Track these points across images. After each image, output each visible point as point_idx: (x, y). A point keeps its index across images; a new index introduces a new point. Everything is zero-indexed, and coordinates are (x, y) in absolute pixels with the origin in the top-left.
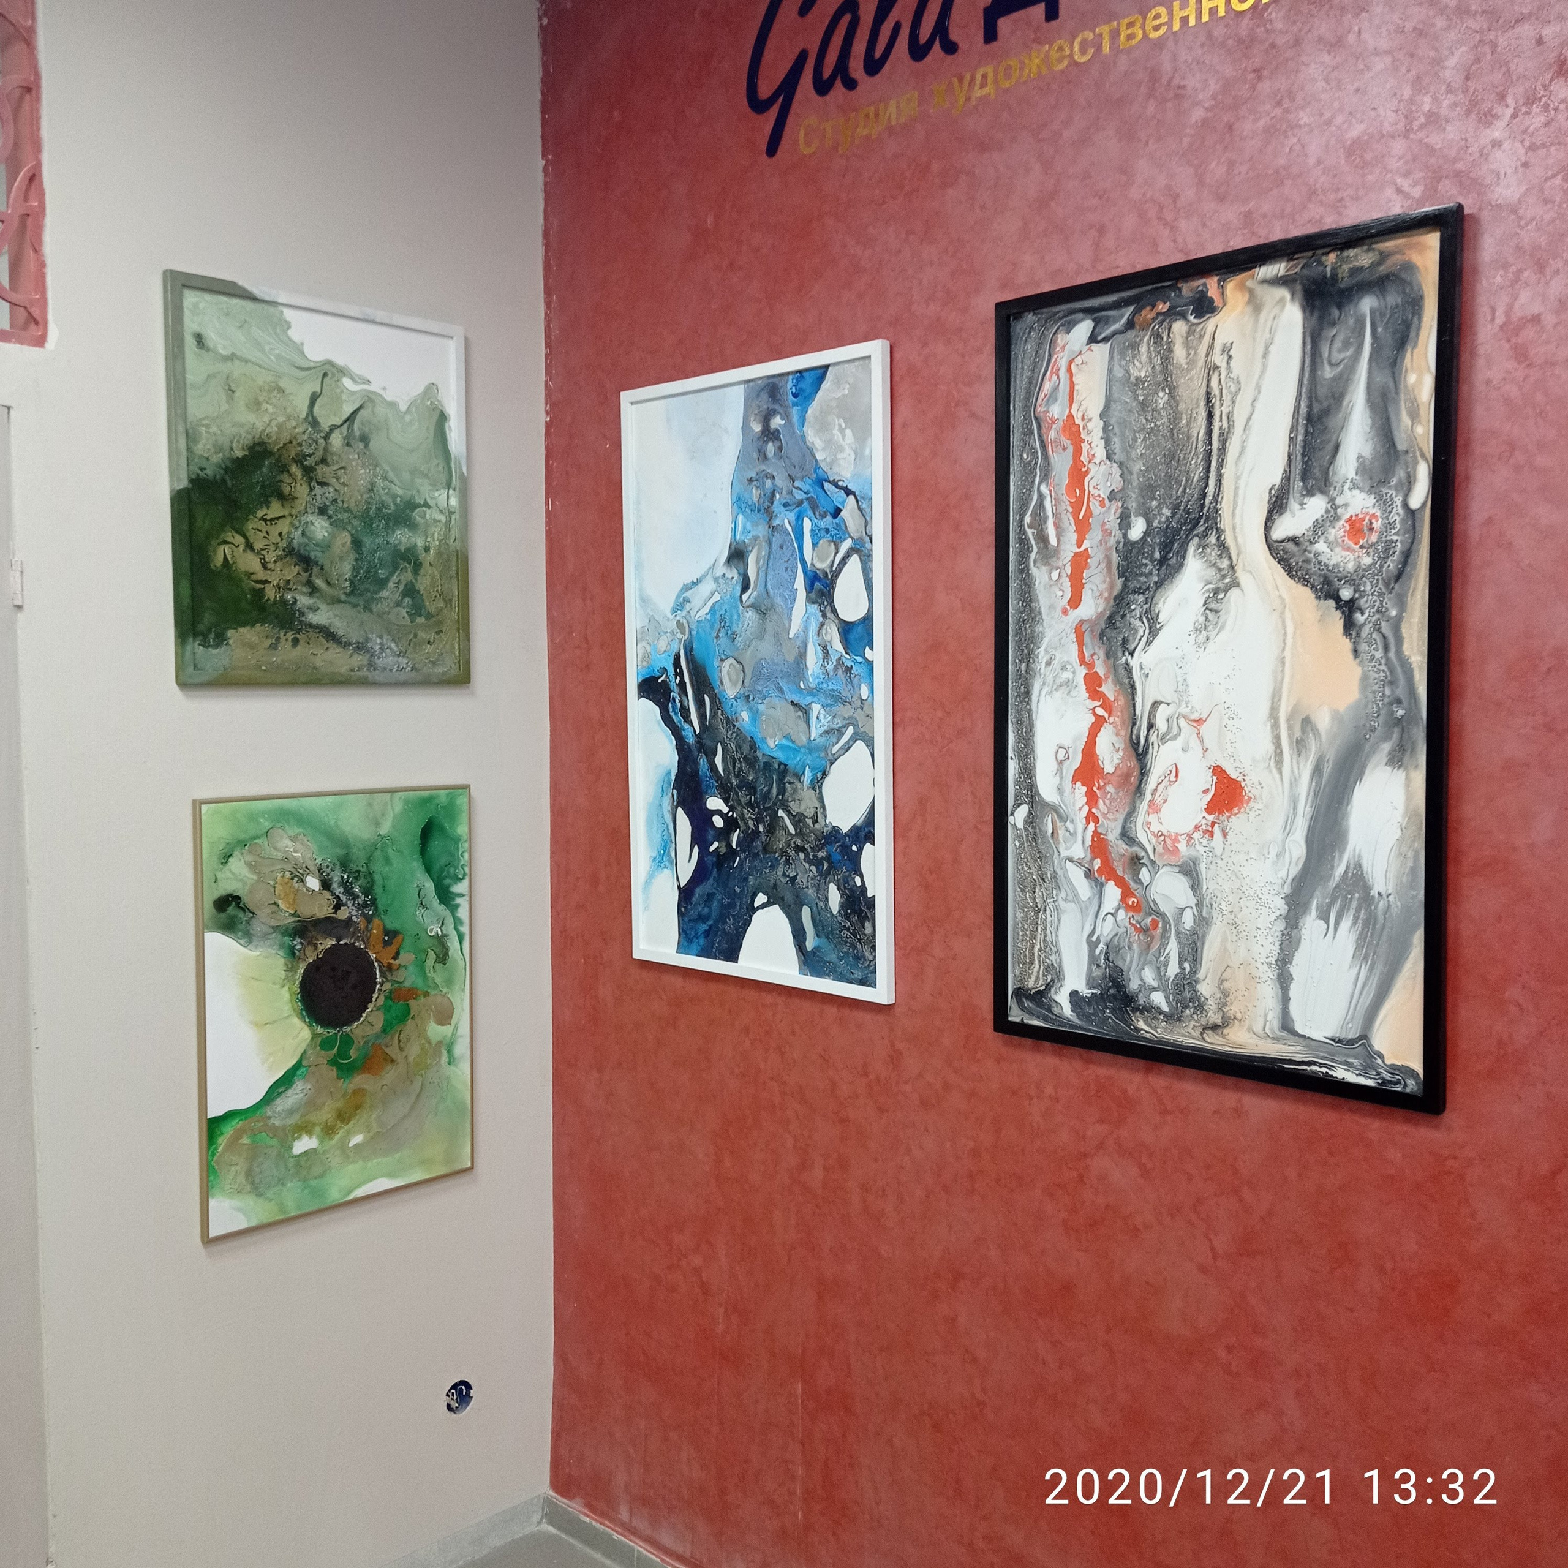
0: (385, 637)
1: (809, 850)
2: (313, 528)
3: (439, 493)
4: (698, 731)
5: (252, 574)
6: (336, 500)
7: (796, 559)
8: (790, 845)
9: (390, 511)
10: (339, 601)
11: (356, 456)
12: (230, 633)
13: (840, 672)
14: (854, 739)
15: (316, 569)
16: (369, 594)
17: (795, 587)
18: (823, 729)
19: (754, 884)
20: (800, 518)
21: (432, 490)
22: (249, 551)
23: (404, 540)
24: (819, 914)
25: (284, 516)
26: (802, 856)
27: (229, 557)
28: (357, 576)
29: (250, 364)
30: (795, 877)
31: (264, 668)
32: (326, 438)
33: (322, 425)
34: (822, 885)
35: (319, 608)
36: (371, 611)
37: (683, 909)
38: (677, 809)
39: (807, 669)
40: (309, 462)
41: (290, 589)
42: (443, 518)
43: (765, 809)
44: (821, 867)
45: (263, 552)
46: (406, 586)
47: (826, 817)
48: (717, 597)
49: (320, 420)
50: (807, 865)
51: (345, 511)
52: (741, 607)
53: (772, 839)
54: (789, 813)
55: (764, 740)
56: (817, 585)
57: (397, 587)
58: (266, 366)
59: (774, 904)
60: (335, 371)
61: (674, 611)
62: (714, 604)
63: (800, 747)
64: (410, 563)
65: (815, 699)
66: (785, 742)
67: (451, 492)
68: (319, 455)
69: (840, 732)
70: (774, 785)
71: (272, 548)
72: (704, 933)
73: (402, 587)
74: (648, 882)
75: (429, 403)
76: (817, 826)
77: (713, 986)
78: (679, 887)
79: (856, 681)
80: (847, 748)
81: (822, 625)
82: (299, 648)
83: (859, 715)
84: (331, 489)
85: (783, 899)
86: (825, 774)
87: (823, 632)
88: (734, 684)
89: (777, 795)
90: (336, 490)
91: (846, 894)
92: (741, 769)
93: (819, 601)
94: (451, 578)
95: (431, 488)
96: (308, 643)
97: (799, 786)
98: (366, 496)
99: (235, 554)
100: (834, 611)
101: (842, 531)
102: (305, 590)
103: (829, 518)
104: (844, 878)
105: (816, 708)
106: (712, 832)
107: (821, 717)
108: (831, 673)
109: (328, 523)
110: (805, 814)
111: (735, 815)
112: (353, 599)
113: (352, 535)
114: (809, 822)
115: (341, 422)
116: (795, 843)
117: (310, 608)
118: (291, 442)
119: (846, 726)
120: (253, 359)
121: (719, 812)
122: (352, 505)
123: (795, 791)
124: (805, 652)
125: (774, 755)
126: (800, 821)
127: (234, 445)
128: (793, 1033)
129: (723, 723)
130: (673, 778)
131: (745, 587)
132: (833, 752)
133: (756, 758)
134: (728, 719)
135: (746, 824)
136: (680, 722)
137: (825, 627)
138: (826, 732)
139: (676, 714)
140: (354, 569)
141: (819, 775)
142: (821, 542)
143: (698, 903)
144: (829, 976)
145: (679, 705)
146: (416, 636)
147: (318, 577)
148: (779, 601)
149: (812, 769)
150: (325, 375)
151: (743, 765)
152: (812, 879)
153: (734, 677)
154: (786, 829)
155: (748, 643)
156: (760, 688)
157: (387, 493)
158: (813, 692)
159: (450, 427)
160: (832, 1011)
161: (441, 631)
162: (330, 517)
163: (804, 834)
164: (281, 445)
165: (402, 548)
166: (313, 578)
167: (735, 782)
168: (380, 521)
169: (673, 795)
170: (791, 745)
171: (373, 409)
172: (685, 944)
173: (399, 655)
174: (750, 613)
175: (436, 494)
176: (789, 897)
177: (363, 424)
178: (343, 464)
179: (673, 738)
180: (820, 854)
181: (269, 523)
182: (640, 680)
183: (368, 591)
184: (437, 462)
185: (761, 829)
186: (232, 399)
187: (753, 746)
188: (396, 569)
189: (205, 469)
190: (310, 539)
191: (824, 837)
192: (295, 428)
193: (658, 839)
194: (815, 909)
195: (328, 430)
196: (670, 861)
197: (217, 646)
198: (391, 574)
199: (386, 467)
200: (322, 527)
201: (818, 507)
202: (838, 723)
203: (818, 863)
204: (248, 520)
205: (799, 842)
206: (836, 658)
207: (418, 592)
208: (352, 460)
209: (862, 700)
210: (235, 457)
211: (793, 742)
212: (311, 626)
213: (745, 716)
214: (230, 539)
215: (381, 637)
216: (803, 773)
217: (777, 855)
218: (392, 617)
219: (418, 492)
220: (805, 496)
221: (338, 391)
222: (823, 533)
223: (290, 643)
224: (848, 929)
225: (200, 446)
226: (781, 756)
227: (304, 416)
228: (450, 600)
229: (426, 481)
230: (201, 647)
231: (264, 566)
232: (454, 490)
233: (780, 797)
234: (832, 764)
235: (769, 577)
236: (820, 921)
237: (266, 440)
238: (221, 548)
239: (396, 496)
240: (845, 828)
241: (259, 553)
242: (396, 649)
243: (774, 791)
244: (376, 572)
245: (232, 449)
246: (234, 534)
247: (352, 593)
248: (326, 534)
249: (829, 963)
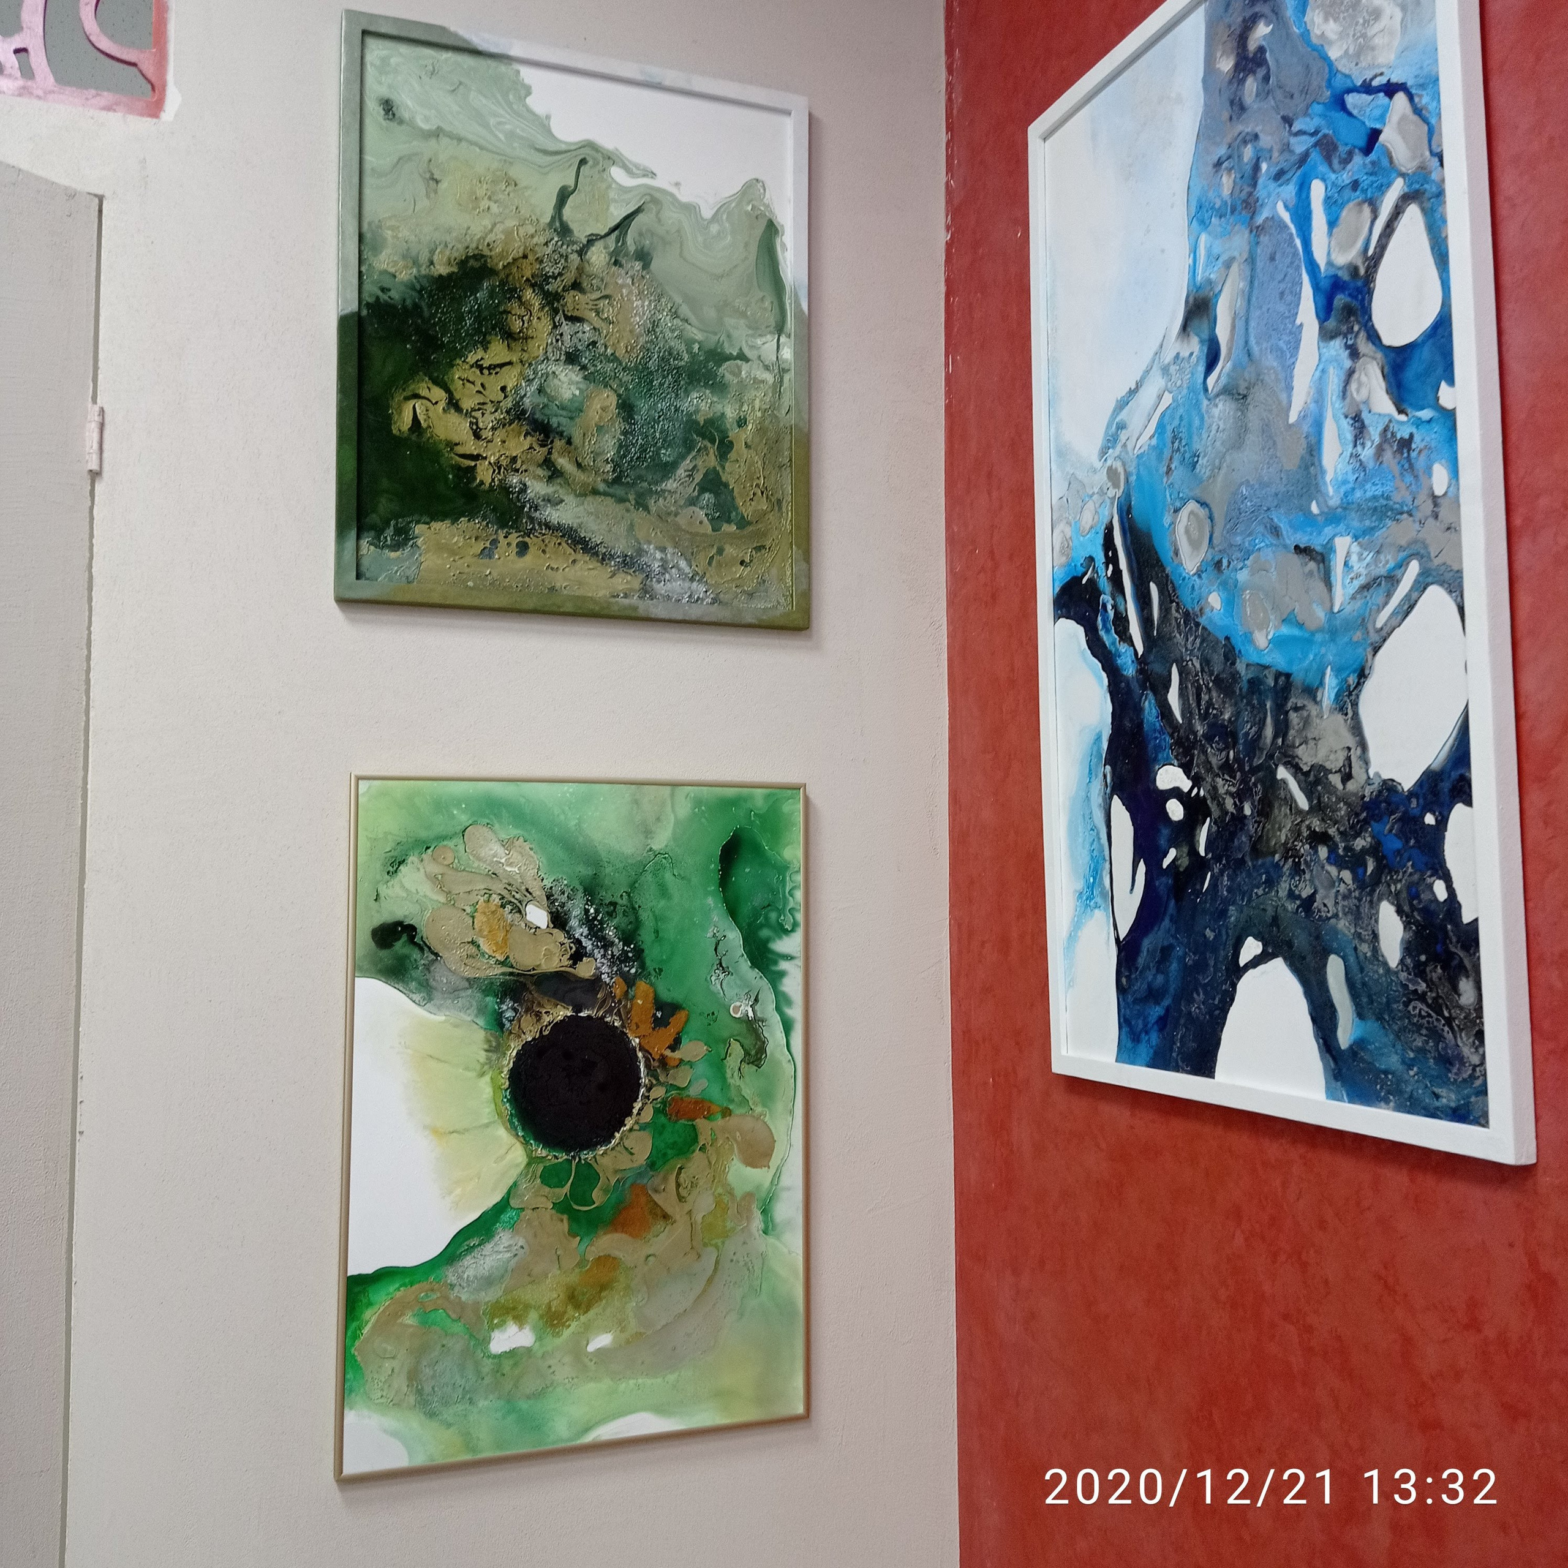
0: (670, 550)
1: (1337, 838)
2: (556, 381)
3: (764, 340)
4: (1140, 650)
5: (456, 444)
6: (594, 343)
7: (1298, 268)
8: (1299, 834)
9: (683, 363)
10: (595, 492)
11: (629, 281)
12: (419, 529)
13: (1388, 455)
14: (1420, 586)
15: (559, 444)
16: (645, 484)
17: (1298, 322)
18: (1357, 584)
19: (1238, 920)
20: (1304, 188)
21: (753, 336)
22: (453, 411)
23: (703, 406)
24: (1362, 970)
25: (510, 363)
26: (1323, 852)
27: (421, 418)
28: (625, 456)
29: (464, 144)
30: (1312, 898)
31: (470, 584)
32: (581, 253)
33: (576, 233)
34: (1365, 909)
35: (562, 501)
36: (646, 509)
37: (1124, 980)
38: (1111, 798)
39: (1323, 472)
40: (553, 286)
41: (517, 471)
42: (769, 378)
43: (1254, 770)
44: (1360, 871)
45: (473, 414)
46: (705, 475)
47: (1367, 763)
48: (1167, 399)
49: (573, 226)
50: (1333, 870)
51: (609, 361)
52: (1205, 402)
53: (1268, 826)
54: (1296, 769)
55: (1249, 638)
56: (1340, 300)
57: (689, 476)
58: (490, 147)
59: (1274, 956)
60: (599, 157)
61: (1103, 452)
62: (1163, 415)
63: (1313, 634)
64: (713, 442)
65: (1342, 527)
66: (1285, 630)
67: (783, 339)
68: (569, 277)
69: (1392, 580)
70: (1269, 720)
71: (490, 408)
72: (1157, 1022)
73: (698, 477)
74: (1072, 938)
75: (750, 208)
76: (1351, 786)
77: (1179, 1126)
78: (1117, 940)
79: (1420, 463)
80: (1408, 607)
81: (1351, 373)
82: (528, 558)
83: (1432, 532)
84: (587, 328)
85: (1290, 944)
86: (1362, 675)
87: (1353, 386)
88: (1195, 545)
89: (1275, 737)
90: (594, 328)
91: (1416, 924)
92: (1210, 704)
93: (1344, 328)
94: (780, 467)
95: (750, 332)
96: (544, 552)
97: (1313, 710)
98: (642, 340)
99: (430, 414)
100: (1374, 337)
101: (1385, 170)
102: (540, 472)
103: (1358, 159)
104: (1410, 886)
105: (1343, 544)
106: (1165, 832)
107: (1354, 558)
108: (1371, 465)
109: (581, 375)
110: (1328, 765)
111: (1202, 793)
112: (619, 491)
113: (619, 396)
114: (1335, 780)
115: (606, 230)
116: (1309, 827)
117: (548, 500)
118: (525, 257)
119: (1402, 565)
120: (470, 137)
121: (1176, 793)
122: (621, 352)
123: (1307, 722)
124: (1319, 442)
125: (1266, 660)
126: (1318, 781)
127: (435, 258)
128: (1322, 1225)
129: (1179, 625)
130: (1105, 745)
131: (1212, 360)
132: (1379, 625)
133: (1235, 676)
134: (1187, 615)
135: (1221, 805)
136: (1114, 643)
137: (1356, 376)
138: (1366, 587)
139: (1108, 631)
140: (621, 446)
141: (1352, 680)
142: (1344, 213)
143: (1147, 967)
144: (1387, 1101)
145: (1111, 613)
146: (720, 551)
147: (561, 454)
148: (1270, 361)
149: (1338, 671)
150: (583, 162)
151: (1214, 694)
152: (1345, 897)
153: (1195, 534)
154: (1290, 801)
155: (1217, 462)
156: (1238, 539)
157: (679, 337)
158: (1333, 517)
159: (783, 245)
160: (1396, 1179)
161: (764, 547)
162: (584, 368)
163: (1327, 806)
164: (510, 260)
165: (701, 420)
166: (555, 456)
167: (1200, 729)
168: (664, 377)
169: (1105, 776)
170: (1296, 632)
171: (658, 213)
172: (1129, 1044)
173: (692, 579)
174: (1220, 405)
175: (759, 342)
176: (1301, 940)
177: (641, 234)
178: (607, 292)
179: (1104, 675)
180: (1360, 843)
181: (486, 372)
182: (1057, 590)
183: (641, 478)
184: (761, 294)
185: (1247, 811)
186: (436, 192)
187: (1230, 654)
188: (690, 449)
189: (389, 290)
190: (551, 399)
191: (1366, 807)
192: (532, 236)
193: (1084, 858)
194: (1352, 959)
195: (585, 241)
196: (1103, 894)
197: (396, 547)
198: (683, 457)
199: (678, 300)
200: (571, 383)
201: (1335, 148)
202: (1388, 560)
203: (1354, 861)
204: (452, 366)
205: (1317, 825)
206: (1380, 428)
207: (726, 485)
208: (622, 286)
209: (1435, 499)
210: (436, 274)
211: (1301, 626)
212: (548, 526)
213: (1215, 600)
214: (424, 392)
215: (663, 550)
216: (1321, 683)
217: (1277, 857)
218: (682, 521)
219: (729, 336)
220: (1313, 140)
221: (604, 186)
222: (1347, 193)
223: (514, 549)
224: (1422, 998)
225: (383, 256)
226: (1278, 660)
227: (548, 220)
228: (779, 502)
229: (742, 322)
230: (372, 548)
231: (477, 435)
232: (789, 336)
233: (1280, 741)
234: (1376, 650)
235: (1252, 324)
236: (1364, 984)
237: (486, 252)
238: (411, 403)
239: (694, 341)
240: (1407, 781)
241: (468, 414)
242: (687, 570)
243: (1269, 731)
244: (658, 454)
245: (432, 263)
246: (430, 385)
247: (617, 481)
248: (577, 393)
249: (1386, 1073)
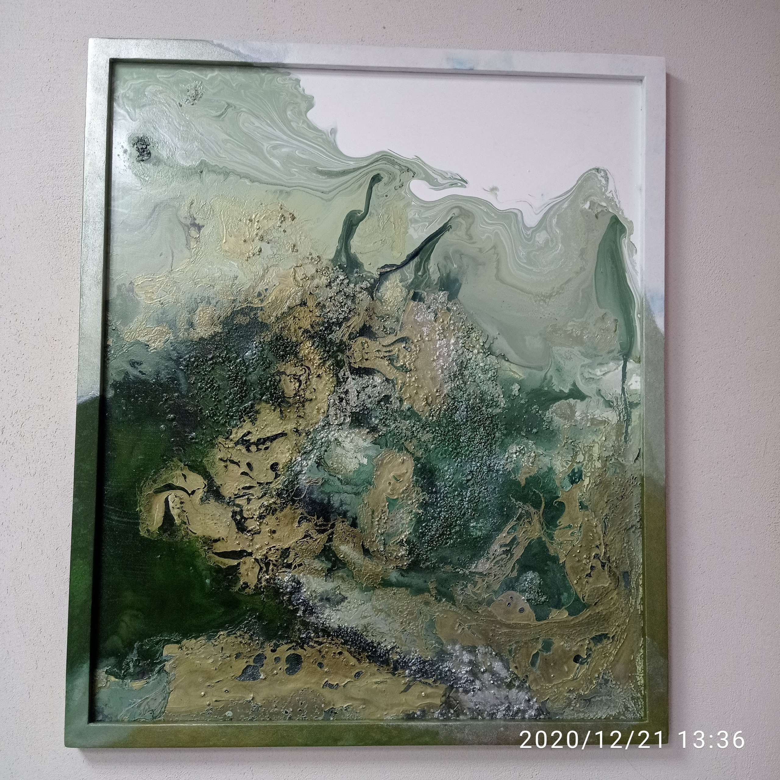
0: (481, 649)
2: (339, 450)
3: (605, 369)
5: (216, 541)
6: (387, 398)
9: (499, 411)
10: (386, 584)
11: (431, 317)
12: (169, 650)
15: (341, 527)
16: (449, 568)
21: (590, 366)
22: (212, 501)
23: (525, 462)
25: (283, 434)
27: (174, 512)
28: (423, 534)
29: (232, 178)
31: (229, 714)
32: (372, 290)
33: (366, 267)
35: (344, 599)
36: (451, 599)
40: (338, 335)
41: (289, 566)
42: (612, 416)
45: (237, 501)
46: (528, 548)
49: (361, 259)
51: (406, 418)
57: (506, 552)
58: (264, 177)
60: (396, 170)
64: (537, 505)
67: (631, 365)
68: (356, 322)
71: (257, 492)
73: (518, 552)
75: (587, 206)
82: (301, 674)
84: (378, 380)
90: (387, 380)
94: (627, 530)
95: (587, 361)
96: (321, 665)
98: (447, 388)
99: (186, 507)
102: (317, 565)
109: (370, 439)
112: (415, 579)
113: (417, 459)
115: (404, 258)
117: (326, 599)
118: (303, 304)
120: (240, 169)
122: (420, 406)
127: (196, 319)
140: (419, 522)
146: (547, 646)
147: (345, 541)
150: (376, 179)
157: (494, 379)
159: (632, 246)
161: (606, 636)
162: (374, 429)
164: (285, 309)
165: (522, 478)
166: (336, 543)
168: (474, 430)
171: (468, 229)
173: (510, 686)
175: (598, 372)
177: (446, 258)
178: (404, 335)
181: (253, 448)
183: (443, 560)
184: (603, 311)
186: (197, 240)
188: (507, 518)
189: (140, 364)
190: (333, 472)
192: (313, 278)
195: (376, 275)
197: (141, 674)
198: (498, 529)
199: (492, 331)
200: (358, 449)
204: (213, 446)
207: (555, 559)
208: (422, 325)
210: (196, 337)
212: (326, 631)
214: (179, 482)
215: (472, 650)
218: (496, 611)
219: (559, 370)
221: (401, 204)
223: (284, 666)
225: (133, 325)
227: (332, 256)
228: (626, 575)
229: (576, 349)
230: (113, 679)
231: (241, 527)
232: (639, 361)
237: (257, 303)
238: (164, 495)
239: (513, 381)
241: (231, 503)
242: (504, 673)
244: (466, 526)
245: (192, 325)
246: (186, 472)
247: (414, 566)
248: (365, 461)
